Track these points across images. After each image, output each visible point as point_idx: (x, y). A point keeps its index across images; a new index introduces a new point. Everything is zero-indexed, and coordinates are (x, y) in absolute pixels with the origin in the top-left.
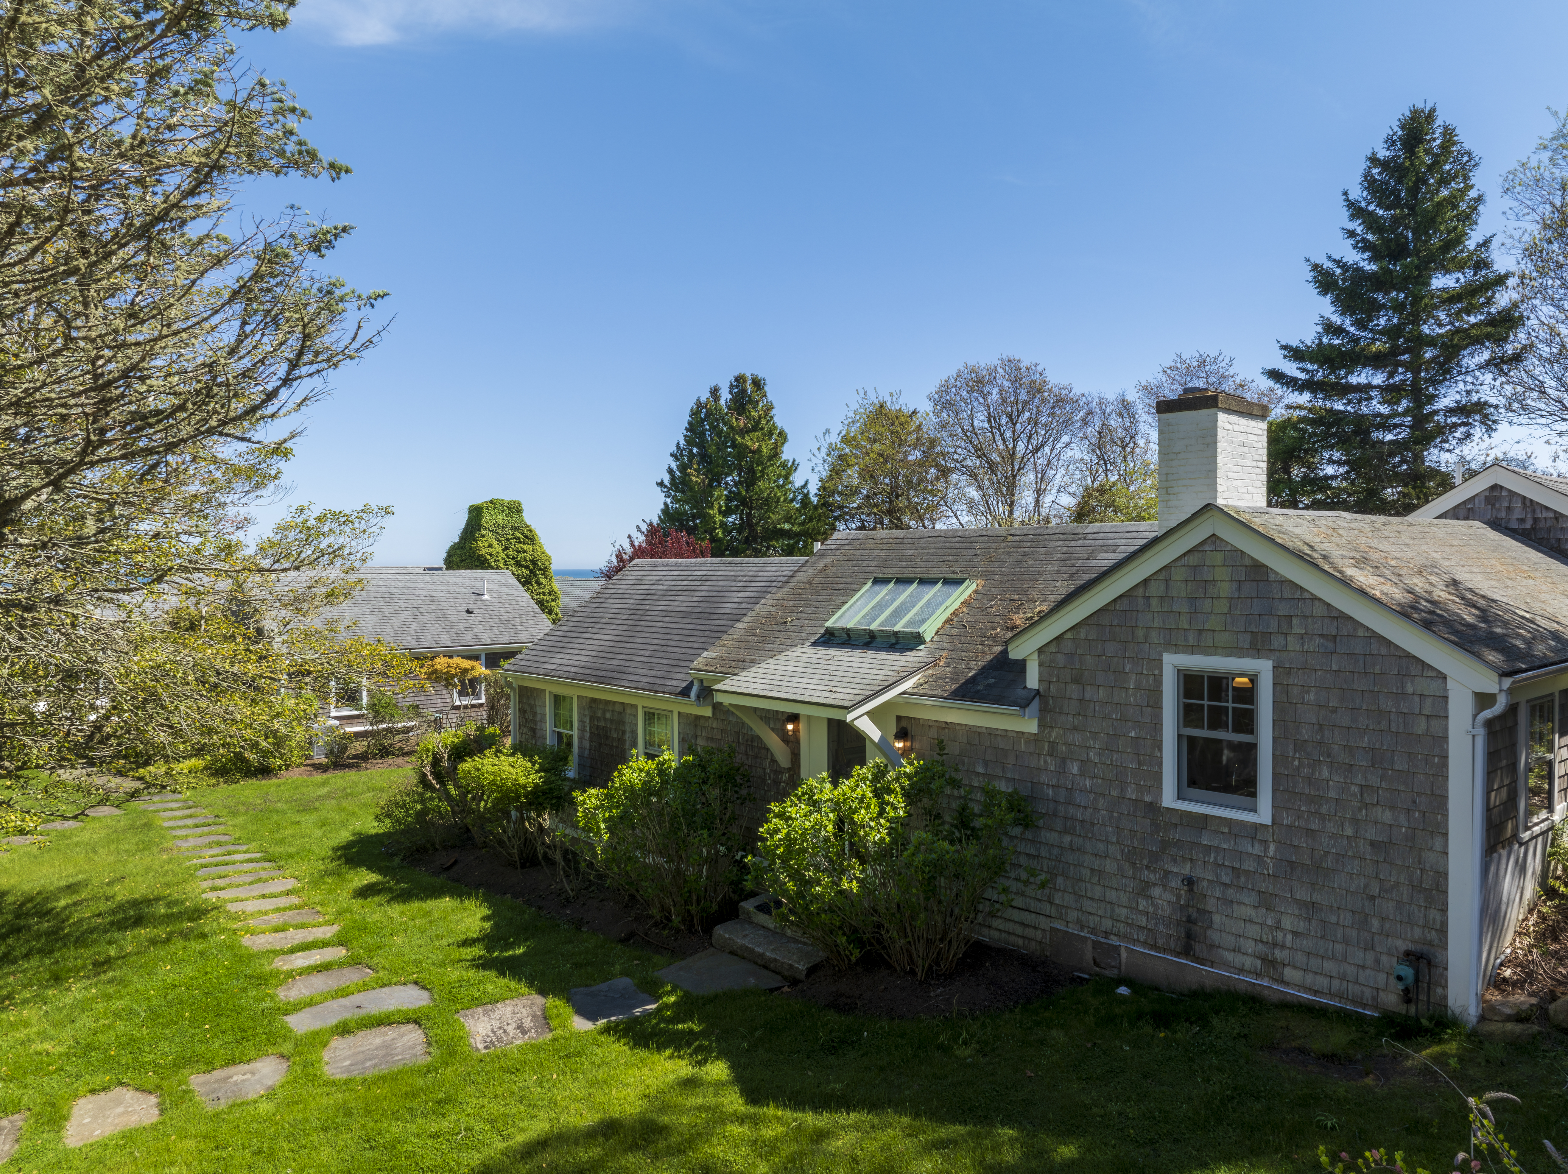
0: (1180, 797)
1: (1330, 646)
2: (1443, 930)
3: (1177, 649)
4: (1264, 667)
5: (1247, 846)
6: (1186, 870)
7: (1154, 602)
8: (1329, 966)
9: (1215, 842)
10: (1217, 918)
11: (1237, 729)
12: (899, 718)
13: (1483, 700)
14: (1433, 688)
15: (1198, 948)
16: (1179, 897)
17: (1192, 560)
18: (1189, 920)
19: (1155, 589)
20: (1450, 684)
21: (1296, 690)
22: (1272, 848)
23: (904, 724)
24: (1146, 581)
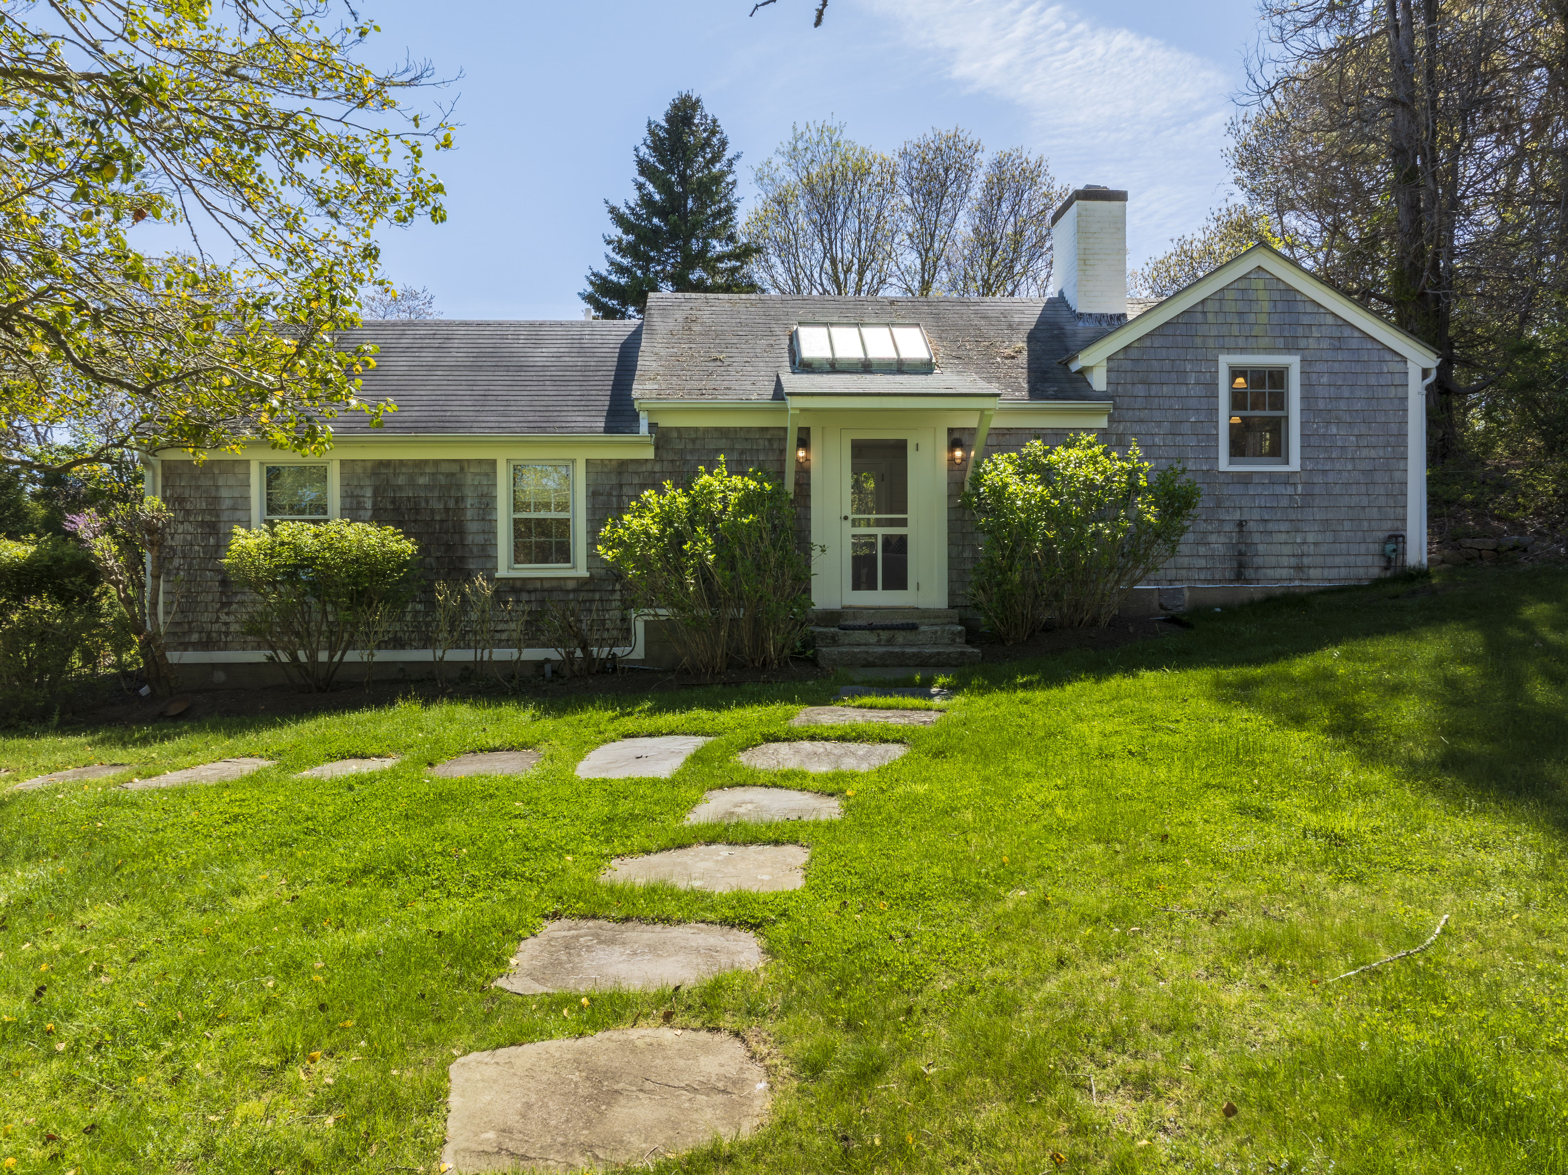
0: (1231, 463)
1: (1337, 344)
2: (1404, 520)
3: (1230, 350)
4: (1293, 362)
5: (1279, 489)
6: (1237, 516)
7: (1211, 318)
8: (1338, 561)
9: (1259, 491)
10: (1261, 548)
11: (1273, 407)
12: (951, 431)
13: (1425, 373)
14: (1398, 367)
15: (1249, 573)
16: (1231, 538)
17: (1242, 285)
18: (1240, 554)
19: (1210, 307)
20: (1409, 364)
21: (1314, 376)
22: (1300, 487)
23: (956, 435)
24: (1203, 302)
